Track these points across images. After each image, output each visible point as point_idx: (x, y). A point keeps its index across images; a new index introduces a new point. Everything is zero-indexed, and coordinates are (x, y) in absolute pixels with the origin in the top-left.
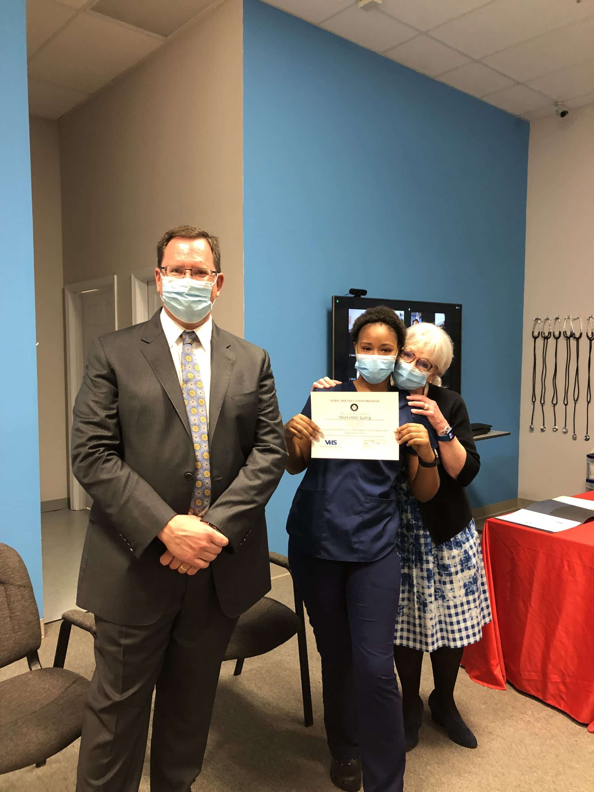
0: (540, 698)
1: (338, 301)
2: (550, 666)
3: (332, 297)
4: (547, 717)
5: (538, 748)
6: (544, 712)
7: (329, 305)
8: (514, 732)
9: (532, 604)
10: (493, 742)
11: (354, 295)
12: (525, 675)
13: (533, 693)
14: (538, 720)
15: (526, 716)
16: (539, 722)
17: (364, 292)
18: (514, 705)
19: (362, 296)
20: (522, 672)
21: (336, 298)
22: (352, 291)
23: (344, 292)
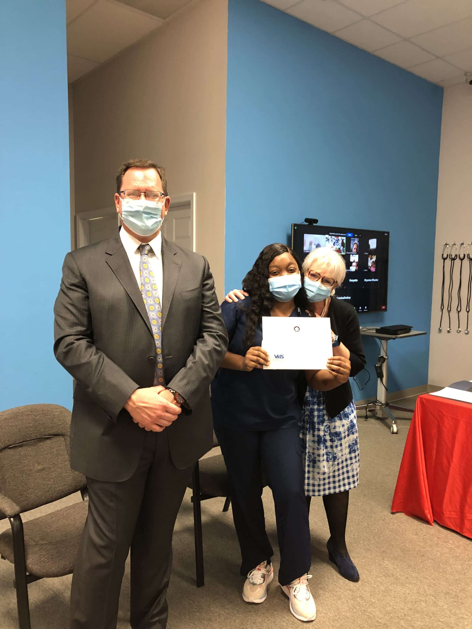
0: (458, 531)
1: (296, 228)
2: (467, 507)
3: (292, 224)
4: (465, 545)
5: (460, 567)
6: (462, 542)
7: (290, 231)
8: (440, 555)
9: (454, 460)
10: (426, 562)
11: (307, 224)
12: (447, 514)
13: (454, 528)
14: (458, 547)
15: (449, 544)
16: (458, 549)
17: (316, 221)
18: (439, 536)
19: (314, 224)
20: (444, 512)
21: (295, 225)
22: (307, 220)
23: (301, 221)
